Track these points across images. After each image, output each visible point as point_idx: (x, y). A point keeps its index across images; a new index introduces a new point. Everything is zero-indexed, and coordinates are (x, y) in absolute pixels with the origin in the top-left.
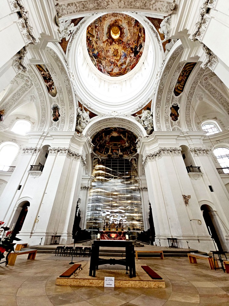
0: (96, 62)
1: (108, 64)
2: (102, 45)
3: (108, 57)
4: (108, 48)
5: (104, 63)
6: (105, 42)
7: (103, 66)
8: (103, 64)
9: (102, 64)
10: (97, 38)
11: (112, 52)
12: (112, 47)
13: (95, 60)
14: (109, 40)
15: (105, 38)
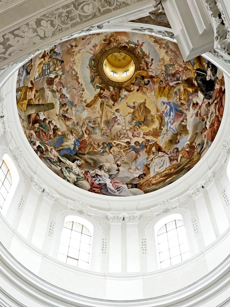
0: (77, 170)
1: (125, 158)
2: (85, 114)
3: (118, 136)
4: (110, 113)
5: (108, 160)
6: (94, 101)
7: (109, 171)
8: (107, 165)
9: (101, 168)
10: (63, 105)
11: (129, 118)
12: (121, 105)
13: (74, 165)
14: (106, 93)
15: (90, 93)
